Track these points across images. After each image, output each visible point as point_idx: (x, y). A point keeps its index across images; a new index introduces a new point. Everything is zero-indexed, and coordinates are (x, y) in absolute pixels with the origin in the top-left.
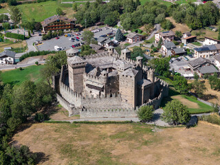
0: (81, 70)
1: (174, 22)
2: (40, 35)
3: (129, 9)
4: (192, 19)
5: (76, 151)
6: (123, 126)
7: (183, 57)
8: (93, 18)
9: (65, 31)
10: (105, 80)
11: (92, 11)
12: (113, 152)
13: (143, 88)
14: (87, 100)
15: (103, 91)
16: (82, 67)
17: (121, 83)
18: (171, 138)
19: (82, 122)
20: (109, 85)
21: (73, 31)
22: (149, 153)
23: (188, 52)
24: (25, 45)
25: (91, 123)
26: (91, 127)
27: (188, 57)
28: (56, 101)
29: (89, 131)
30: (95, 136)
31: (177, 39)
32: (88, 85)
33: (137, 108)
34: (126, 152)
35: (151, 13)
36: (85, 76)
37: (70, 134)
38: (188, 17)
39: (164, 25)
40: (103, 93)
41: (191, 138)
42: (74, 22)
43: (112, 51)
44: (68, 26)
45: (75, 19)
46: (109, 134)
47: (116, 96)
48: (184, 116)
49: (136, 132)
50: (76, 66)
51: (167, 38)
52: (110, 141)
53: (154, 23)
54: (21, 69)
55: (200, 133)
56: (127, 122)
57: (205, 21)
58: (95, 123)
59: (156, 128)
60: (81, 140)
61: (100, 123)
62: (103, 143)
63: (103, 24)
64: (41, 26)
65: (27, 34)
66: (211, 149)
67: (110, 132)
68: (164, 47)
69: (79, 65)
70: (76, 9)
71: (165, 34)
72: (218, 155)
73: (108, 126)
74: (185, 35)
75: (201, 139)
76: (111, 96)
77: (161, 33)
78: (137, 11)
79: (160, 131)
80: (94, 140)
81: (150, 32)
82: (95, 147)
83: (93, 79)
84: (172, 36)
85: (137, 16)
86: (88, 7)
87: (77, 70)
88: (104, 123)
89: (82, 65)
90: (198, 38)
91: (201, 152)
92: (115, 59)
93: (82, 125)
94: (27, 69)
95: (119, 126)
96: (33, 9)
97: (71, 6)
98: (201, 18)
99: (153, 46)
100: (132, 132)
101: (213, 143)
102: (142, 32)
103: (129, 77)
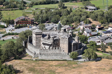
0: (40, 36)
1: (91, 20)
2: (13, 26)
3: (65, 14)
4: (101, 18)
5: (37, 70)
6: (62, 62)
7: (96, 36)
8: (44, 19)
9: (28, 25)
10: (53, 40)
11: (44, 15)
12: (56, 71)
13: (72, 44)
14: (43, 50)
15: (51, 46)
16: (41, 34)
17: (61, 42)
18: (87, 66)
19: (39, 60)
20: (54, 44)
21: (32, 25)
22: (75, 71)
23: (99, 34)
24: (4, 31)
25: (45, 60)
26: (45, 62)
27: (99, 36)
28: (25, 52)
29: (43, 63)
30: (47, 65)
31: (93, 28)
32: (43, 43)
33: (69, 53)
34: (63, 71)
35: (78, 16)
36: (42, 39)
37: (33, 64)
38: (99, 17)
39: (85, 22)
40: (51, 47)
41: (98, 65)
42: (33, 20)
43: (56, 29)
44: (30, 22)
45: (34, 19)
46: (54, 65)
47: (58, 48)
48: (94, 55)
49: (68, 64)
50: (37, 33)
51: (88, 28)
52: (55, 67)
53: (80, 21)
54: (4, 40)
55: (102, 63)
56: (64, 60)
57: (109, 19)
58: (47, 60)
59: (79, 62)
60: (39, 67)
61: (49, 60)
62: (51, 68)
63: (50, 22)
64: (14, 22)
65: (6, 25)
66: (107, 68)
67: (55, 64)
68: (85, 32)
69: (39, 33)
70: (34, 14)
71: (86, 26)
72: (111, 70)
73: (54, 62)
74: (98, 26)
75: (103, 65)
76: (56, 49)
77: (84, 25)
78: (70, 15)
79: (82, 63)
80: (46, 67)
81: (78, 26)
82: (46, 69)
83: (46, 41)
84: (90, 27)
85: (70, 17)
86: (42, 13)
87: (38, 36)
88: (51, 60)
89: (40, 33)
90: (105, 27)
91: (102, 70)
92: (58, 32)
93: (40, 61)
94: (7, 40)
95: (60, 62)
96: (9, 14)
97: (31, 13)
98: (107, 18)
99: (79, 32)
100: (66, 64)
101: (109, 67)
102: (73, 26)
103: (65, 38)
